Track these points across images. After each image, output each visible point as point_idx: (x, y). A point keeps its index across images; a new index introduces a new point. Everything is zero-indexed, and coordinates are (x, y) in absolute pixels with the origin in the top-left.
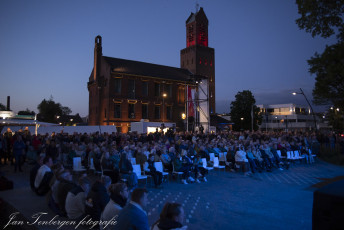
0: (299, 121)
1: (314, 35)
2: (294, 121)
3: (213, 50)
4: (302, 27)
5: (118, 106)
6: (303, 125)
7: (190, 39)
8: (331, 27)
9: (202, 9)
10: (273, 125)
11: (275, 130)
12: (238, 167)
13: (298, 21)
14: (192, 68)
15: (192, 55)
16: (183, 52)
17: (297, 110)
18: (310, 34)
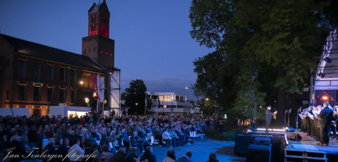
0: (179, 107)
1: (201, 44)
2: (174, 106)
3: (113, 41)
4: (193, 37)
5: (23, 88)
6: (182, 110)
7: (92, 28)
8: (213, 41)
9: (104, 2)
10: (157, 110)
11: (159, 114)
12: (164, 143)
13: (191, 32)
14: (93, 55)
15: (94, 44)
16: (84, 40)
17: (177, 97)
18: (199, 43)
